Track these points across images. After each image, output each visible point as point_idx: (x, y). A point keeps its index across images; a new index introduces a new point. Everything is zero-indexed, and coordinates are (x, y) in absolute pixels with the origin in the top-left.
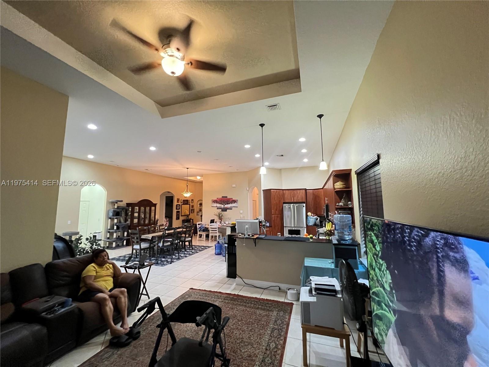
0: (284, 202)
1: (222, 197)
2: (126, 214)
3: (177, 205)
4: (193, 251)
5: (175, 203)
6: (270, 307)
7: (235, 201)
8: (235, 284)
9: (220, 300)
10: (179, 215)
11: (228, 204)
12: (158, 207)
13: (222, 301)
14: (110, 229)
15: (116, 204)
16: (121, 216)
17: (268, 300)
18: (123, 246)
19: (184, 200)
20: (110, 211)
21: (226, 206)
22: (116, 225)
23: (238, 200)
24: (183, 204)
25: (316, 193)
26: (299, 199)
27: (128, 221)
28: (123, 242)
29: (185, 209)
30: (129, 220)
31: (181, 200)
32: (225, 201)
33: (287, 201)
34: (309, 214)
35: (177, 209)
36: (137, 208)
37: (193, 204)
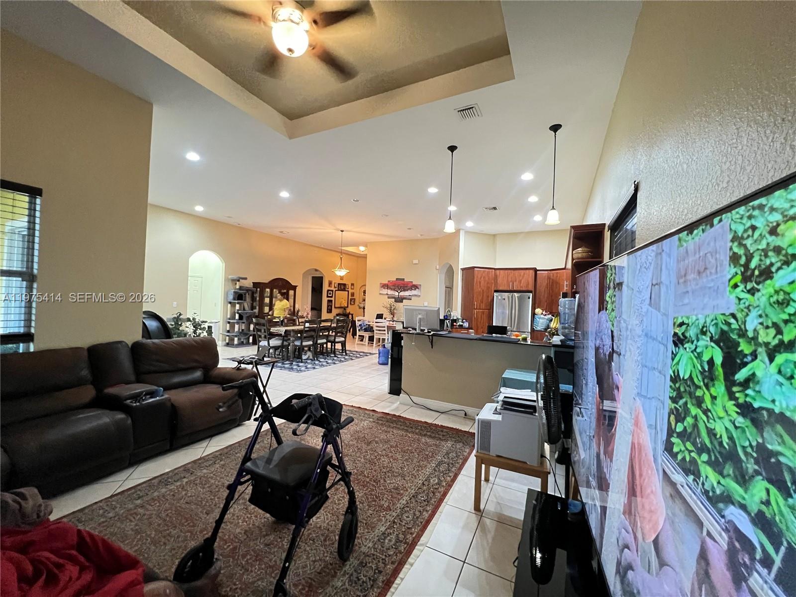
0: (495, 289)
1: (397, 279)
2: (253, 299)
3: (328, 291)
4: (347, 357)
5: (326, 287)
6: (443, 435)
7: (416, 287)
8: (399, 403)
9: (371, 420)
10: (331, 306)
11: (405, 290)
12: (299, 290)
13: (374, 422)
14: (230, 319)
15: (238, 283)
16: (245, 300)
17: (444, 426)
18: (248, 344)
19: (339, 284)
20: (230, 293)
21: (402, 294)
22: (238, 313)
23: (420, 285)
24: (338, 290)
25: (553, 276)
26: (522, 285)
27: (255, 308)
28: (249, 338)
29: (341, 298)
30: (257, 307)
31: (335, 283)
32: (401, 285)
33: (501, 288)
34: (538, 311)
35: (328, 297)
36: (268, 290)
37: (353, 291)
